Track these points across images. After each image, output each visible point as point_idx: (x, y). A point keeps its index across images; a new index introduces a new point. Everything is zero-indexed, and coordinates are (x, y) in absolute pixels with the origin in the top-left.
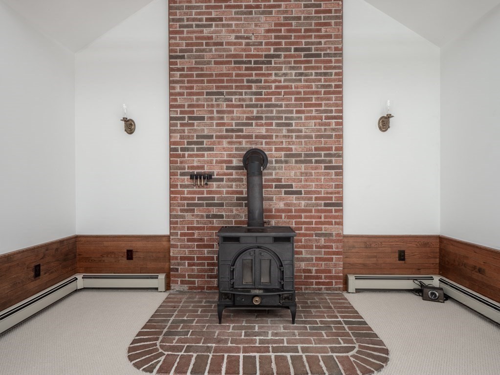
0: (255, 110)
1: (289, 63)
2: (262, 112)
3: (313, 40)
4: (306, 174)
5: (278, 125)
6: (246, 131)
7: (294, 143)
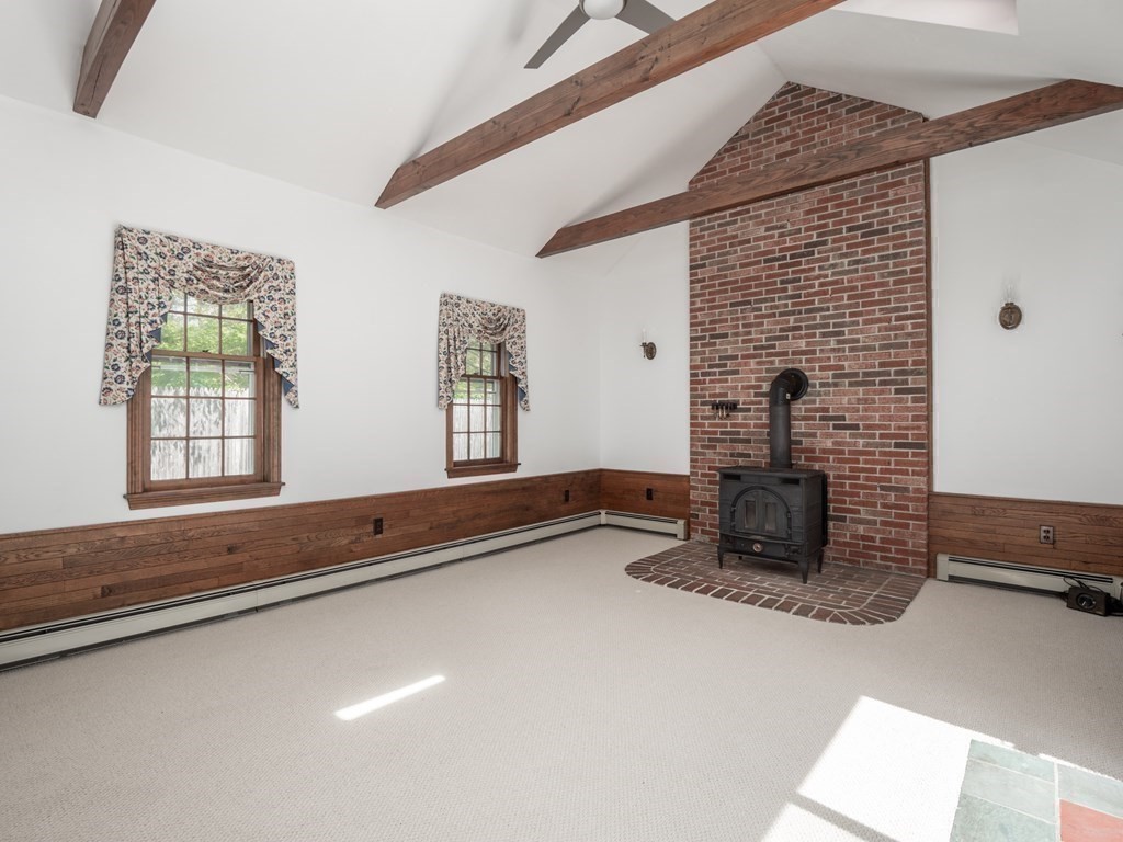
0: (792, 318)
1: (840, 248)
2: (801, 320)
3: (875, 211)
4: (866, 401)
5: (824, 335)
6: (779, 346)
7: (846, 358)
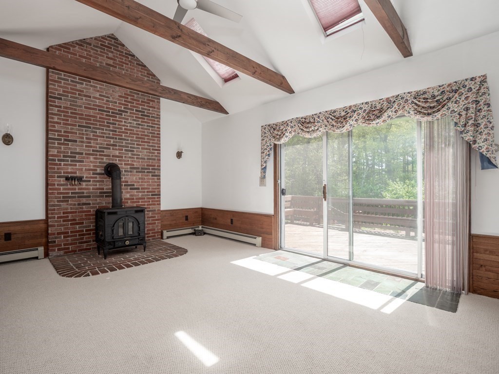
0: (112, 140)
1: (133, 117)
2: (117, 142)
3: (146, 107)
4: (142, 179)
6: (106, 152)
7: (135, 161)
